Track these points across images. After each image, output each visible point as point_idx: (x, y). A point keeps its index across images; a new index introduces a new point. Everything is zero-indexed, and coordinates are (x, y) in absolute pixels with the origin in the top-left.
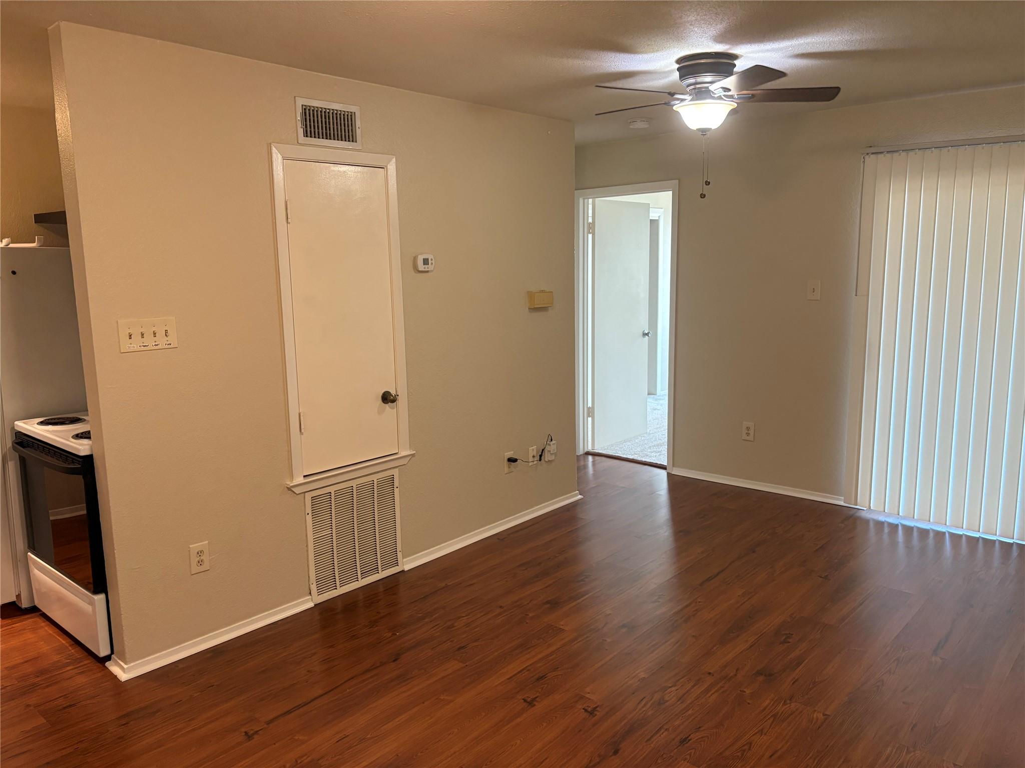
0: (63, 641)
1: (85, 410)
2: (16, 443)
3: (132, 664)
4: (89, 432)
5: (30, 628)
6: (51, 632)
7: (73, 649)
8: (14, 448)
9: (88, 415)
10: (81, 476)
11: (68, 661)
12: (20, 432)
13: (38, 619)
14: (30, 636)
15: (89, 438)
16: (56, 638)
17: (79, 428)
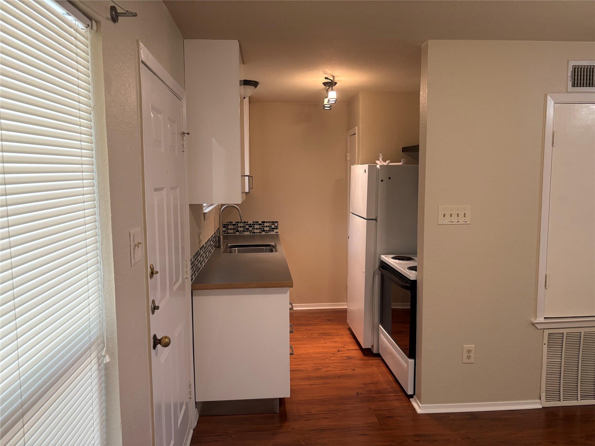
0: (391, 378)
1: (415, 254)
2: (380, 266)
3: (424, 405)
4: (416, 267)
5: (376, 365)
6: (385, 371)
7: (395, 384)
8: (379, 269)
9: (416, 257)
10: (410, 291)
11: (392, 390)
12: (383, 261)
13: (380, 362)
14: (375, 369)
15: (416, 270)
16: (387, 375)
17: (411, 264)
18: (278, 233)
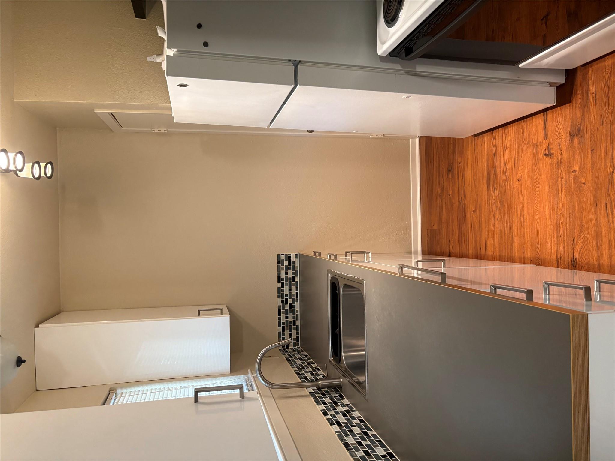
12: (393, 51)
18: (297, 254)
